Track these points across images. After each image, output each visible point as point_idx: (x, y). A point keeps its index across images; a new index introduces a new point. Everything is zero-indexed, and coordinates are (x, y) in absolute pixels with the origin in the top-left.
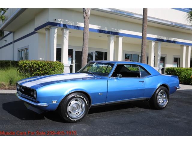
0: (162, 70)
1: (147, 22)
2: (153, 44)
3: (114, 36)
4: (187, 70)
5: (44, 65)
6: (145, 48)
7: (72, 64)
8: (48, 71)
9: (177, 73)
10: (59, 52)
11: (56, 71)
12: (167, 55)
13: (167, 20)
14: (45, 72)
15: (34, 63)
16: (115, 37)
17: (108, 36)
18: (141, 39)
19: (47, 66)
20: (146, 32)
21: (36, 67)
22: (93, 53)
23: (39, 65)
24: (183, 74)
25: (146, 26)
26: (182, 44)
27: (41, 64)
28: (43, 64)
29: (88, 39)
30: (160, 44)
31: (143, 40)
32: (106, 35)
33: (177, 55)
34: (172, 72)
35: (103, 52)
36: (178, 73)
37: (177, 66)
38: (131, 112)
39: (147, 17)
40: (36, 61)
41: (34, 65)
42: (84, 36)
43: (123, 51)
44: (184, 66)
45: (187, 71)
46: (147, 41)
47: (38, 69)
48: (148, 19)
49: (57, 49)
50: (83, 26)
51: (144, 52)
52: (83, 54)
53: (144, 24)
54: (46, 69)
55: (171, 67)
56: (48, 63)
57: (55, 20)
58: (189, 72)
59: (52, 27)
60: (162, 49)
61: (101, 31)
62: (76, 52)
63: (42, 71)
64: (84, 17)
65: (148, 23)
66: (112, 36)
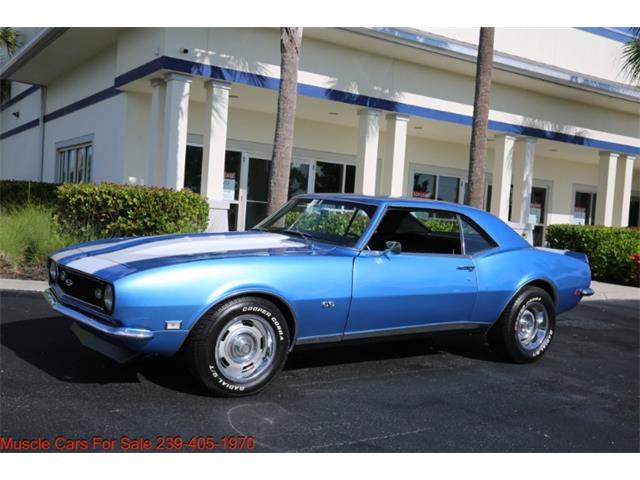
0: (534, 231)
1: (493, 71)
2: (509, 143)
3: (379, 114)
4: (617, 234)
5: (144, 202)
6: (482, 156)
7: (236, 202)
8: (156, 221)
9: (586, 245)
10: (195, 159)
11: (181, 222)
12: (552, 182)
13: (556, 65)
14: (145, 224)
15: (109, 194)
16: (384, 116)
17: (360, 113)
18: (470, 128)
19: (154, 207)
20: (486, 102)
21: (115, 205)
22: (307, 167)
23: (126, 200)
24: (604, 248)
25: (489, 83)
26: (606, 149)
27: (132, 197)
28: (139, 199)
29: (293, 120)
30: (532, 145)
31: (477, 129)
32: (355, 108)
33: (587, 184)
34: (568, 240)
35: (342, 166)
36: (587, 243)
37: (587, 222)
38: (427, 367)
39: (491, 53)
40: (116, 187)
41: (108, 199)
42: (279, 108)
43: (409, 164)
44: (608, 223)
45: (619, 239)
46: (490, 133)
47: (124, 213)
48: (496, 59)
49: (189, 148)
50: (278, 77)
51: (477, 170)
52: (276, 170)
53: (481, 78)
54: (149, 215)
55: (565, 223)
56: (156, 196)
57: (186, 51)
58: (624, 242)
59: (174, 76)
60: (539, 161)
61: (335, 95)
62: (252, 161)
63: (134, 220)
64: (282, 46)
65: (496, 75)
66: (373, 113)
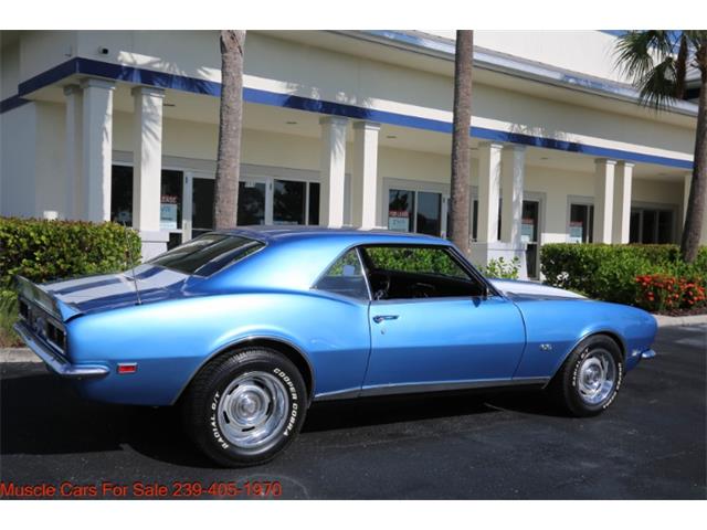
0: (527, 252)
1: (474, 70)
2: (495, 154)
3: (342, 122)
4: (619, 253)
5: (54, 241)
6: (465, 170)
7: (179, 231)
8: (72, 263)
9: (585, 266)
10: (124, 182)
11: (105, 262)
12: (545, 194)
13: (543, 62)
14: (58, 267)
15: (9, 231)
16: (351, 125)
17: (322, 121)
18: (451, 135)
19: (68, 245)
20: (466, 107)
21: (18, 246)
22: (264, 185)
23: (31, 238)
24: (605, 270)
25: (470, 85)
26: (602, 155)
27: (40, 234)
28: (48, 237)
29: (240, 132)
30: (520, 154)
31: (458, 138)
32: (316, 116)
33: (583, 195)
34: (565, 261)
35: (305, 183)
36: (587, 264)
37: (584, 240)
38: (409, 435)
39: (471, 49)
40: (18, 222)
41: (8, 238)
42: (221, 120)
43: (382, 180)
44: (607, 240)
45: (621, 259)
46: (472, 141)
47: (31, 256)
48: (476, 56)
49: (114, 168)
50: (219, 80)
51: (460, 187)
52: (221, 195)
53: (460, 78)
54: (62, 256)
55: (560, 242)
56: (70, 232)
57: (105, 51)
58: (627, 262)
59: (91, 82)
60: (529, 171)
61: (295, 102)
62: (197, 182)
63: (43, 263)
64: (222, 44)
65: (477, 75)
66: (336, 121)
